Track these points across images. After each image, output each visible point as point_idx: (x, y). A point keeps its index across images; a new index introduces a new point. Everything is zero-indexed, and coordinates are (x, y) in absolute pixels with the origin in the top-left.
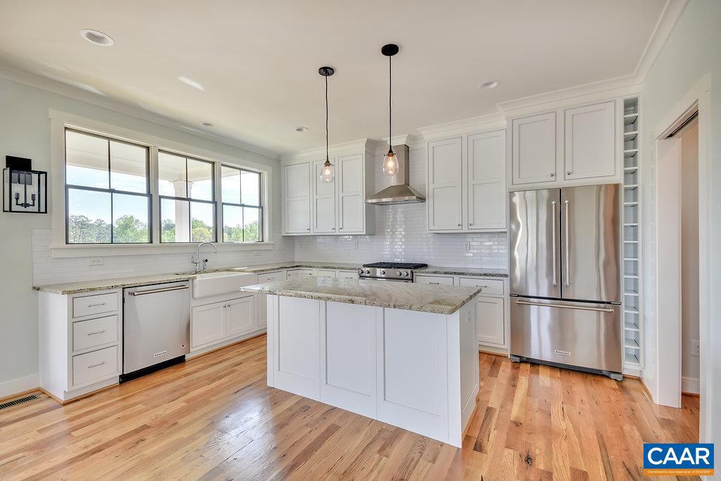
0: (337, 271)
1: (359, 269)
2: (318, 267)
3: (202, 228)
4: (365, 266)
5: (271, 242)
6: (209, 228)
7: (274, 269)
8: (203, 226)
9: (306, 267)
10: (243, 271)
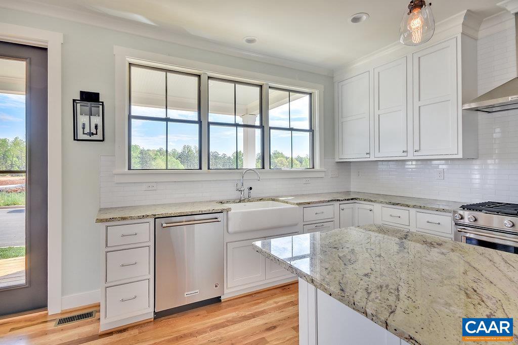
0: (413, 211)
1: (455, 212)
2: (381, 202)
3: (282, 158)
4: (463, 207)
5: (323, 169)
6: (287, 158)
7: (323, 202)
8: (283, 156)
9: (365, 200)
10: (287, 203)
